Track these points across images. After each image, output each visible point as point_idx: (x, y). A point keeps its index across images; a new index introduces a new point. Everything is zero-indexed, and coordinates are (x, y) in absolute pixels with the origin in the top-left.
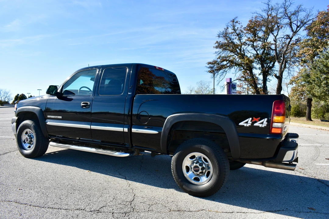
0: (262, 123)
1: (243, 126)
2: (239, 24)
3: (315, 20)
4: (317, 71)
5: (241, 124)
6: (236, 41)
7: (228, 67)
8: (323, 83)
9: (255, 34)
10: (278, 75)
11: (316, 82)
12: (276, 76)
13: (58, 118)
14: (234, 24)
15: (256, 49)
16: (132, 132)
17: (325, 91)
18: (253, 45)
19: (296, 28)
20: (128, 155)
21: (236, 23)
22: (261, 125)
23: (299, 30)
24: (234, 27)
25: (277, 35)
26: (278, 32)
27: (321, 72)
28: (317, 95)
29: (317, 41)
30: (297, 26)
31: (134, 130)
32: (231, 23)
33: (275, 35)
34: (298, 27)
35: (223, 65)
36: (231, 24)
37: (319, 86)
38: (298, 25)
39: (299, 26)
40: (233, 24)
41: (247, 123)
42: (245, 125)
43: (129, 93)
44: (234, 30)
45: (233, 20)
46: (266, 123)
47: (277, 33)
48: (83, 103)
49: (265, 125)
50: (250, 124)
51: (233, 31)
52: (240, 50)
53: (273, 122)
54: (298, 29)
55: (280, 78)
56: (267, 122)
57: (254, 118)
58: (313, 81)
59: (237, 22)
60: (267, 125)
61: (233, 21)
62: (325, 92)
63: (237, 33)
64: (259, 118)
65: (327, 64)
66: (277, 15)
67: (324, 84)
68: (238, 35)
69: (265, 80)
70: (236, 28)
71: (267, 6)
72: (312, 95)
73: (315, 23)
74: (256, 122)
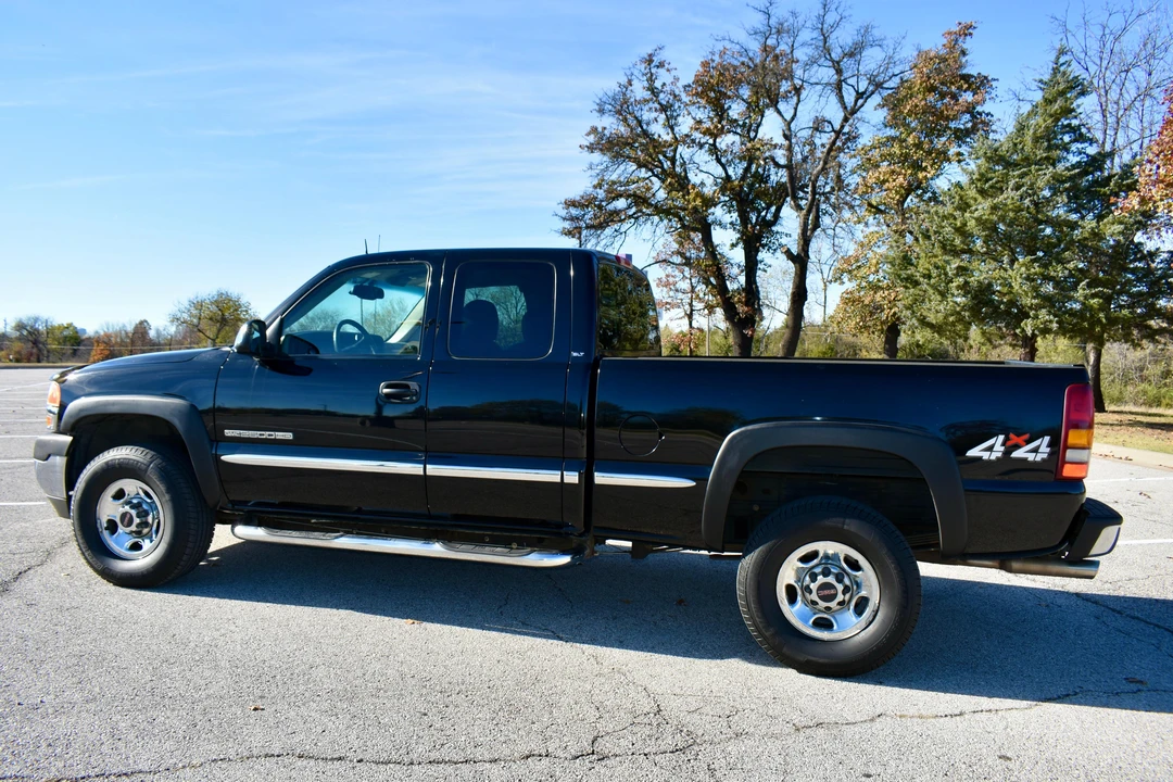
0: (1035, 450)
1: (980, 458)
2: (668, 70)
3: (907, 76)
4: (933, 245)
5: (973, 452)
6: (659, 130)
7: (630, 217)
8: (954, 284)
9: (721, 112)
10: (795, 250)
11: (933, 281)
12: (789, 254)
13: (275, 439)
14: (653, 71)
15: (723, 160)
16: (596, 482)
17: (958, 309)
18: (714, 145)
19: (853, 100)
20: (565, 560)
21: (658, 67)
22: (1031, 457)
23: (862, 105)
24: (651, 79)
25: (793, 119)
26: (796, 109)
27: (944, 247)
28: (934, 322)
29: (918, 146)
30: (857, 92)
31: (601, 478)
32: (643, 66)
33: (788, 118)
34: (860, 95)
35: (617, 212)
36: (643, 70)
37: (943, 295)
38: (861, 90)
39: (864, 93)
40: (648, 70)
41: (989, 450)
42: (986, 456)
43: (575, 354)
44: (653, 92)
45: (650, 55)
46: (1048, 450)
47: (792, 111)
48: (387, 387)
49: (1045, 456)
50: (1000, 455)
51: (647, 94)
52: (673, 160)
53: (1066, 447)
54: (860, 102)
55: (801, 261)
56: (1048, 446)
57: (1012, 436)
58: (924, 276)
59: (661, 65)
60: (1050, 454)
61: (650, 61)
62: (959, 313)
63: (659, 104)
64: (1027, 436)
65: (965, 225)
66: (792, 52)
67: (958, 287)
68: (664, 109)
69: (751, 267)
70: (658, 84)
71: (761, 17)
72: (918, 320)
73: (910, 88)
74: (1017, 447)
